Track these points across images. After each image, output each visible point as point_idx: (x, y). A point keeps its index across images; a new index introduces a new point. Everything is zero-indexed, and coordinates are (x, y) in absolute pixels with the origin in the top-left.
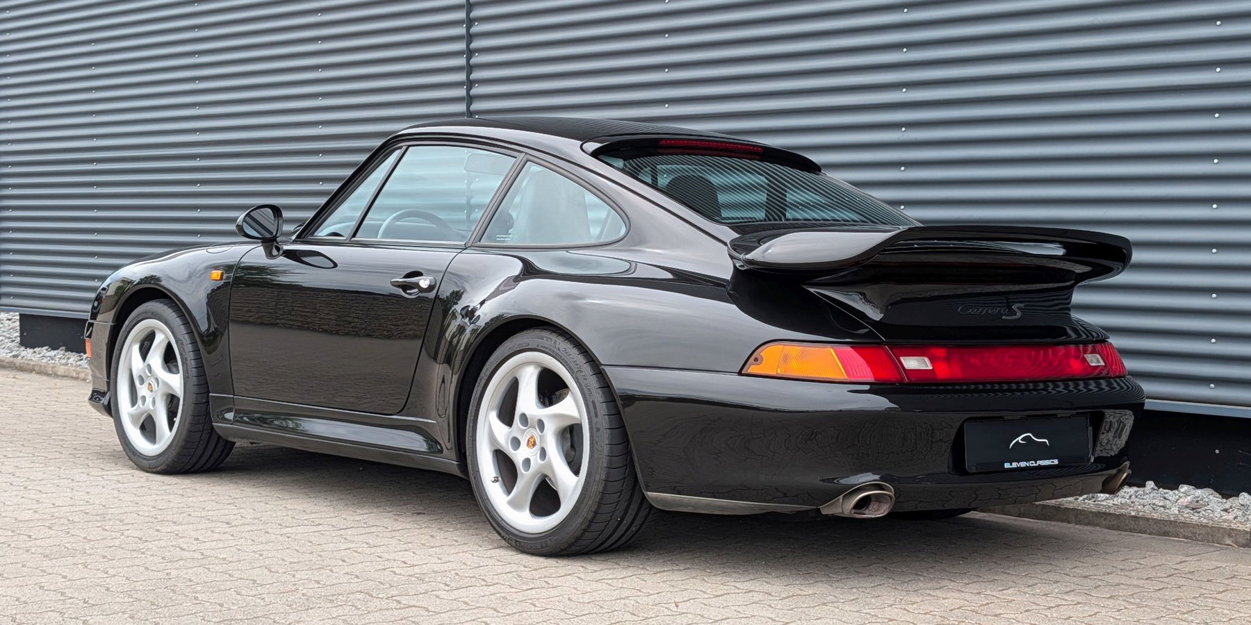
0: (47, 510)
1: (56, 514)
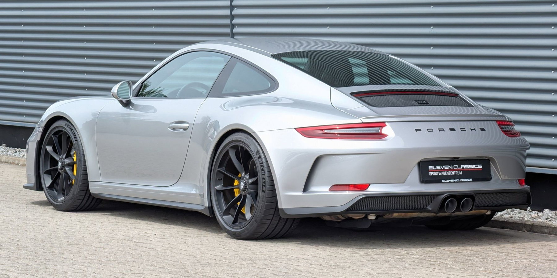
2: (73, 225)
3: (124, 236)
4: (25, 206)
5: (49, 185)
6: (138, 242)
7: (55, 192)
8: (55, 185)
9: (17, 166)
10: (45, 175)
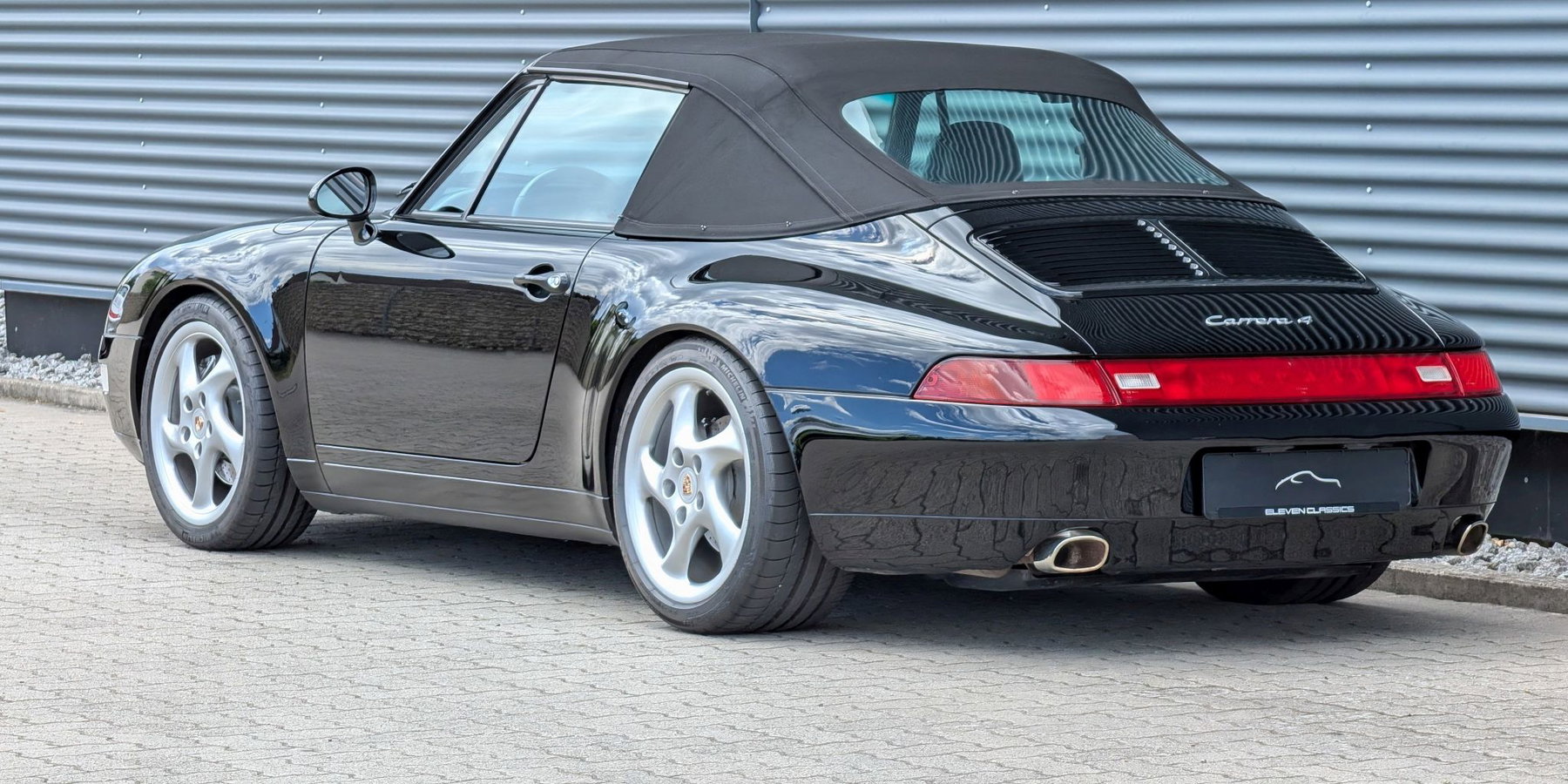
0: (67, 585)
1: (80, 588)
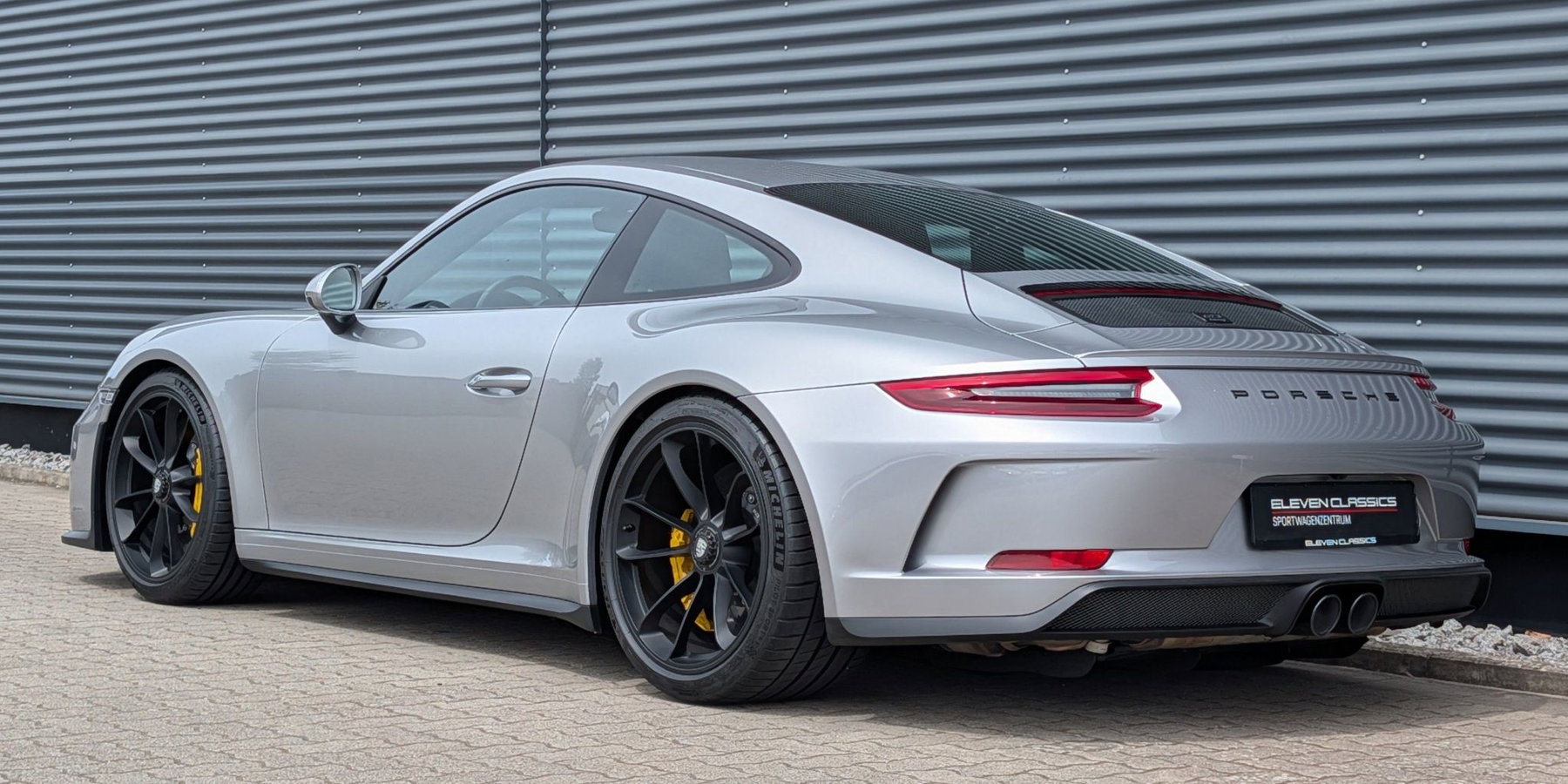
2: (196, 650)
3: (350, 689)
4: (65, 588)
5: (128, 536)
6: (401, 715)
7: (144, 553)
8: (143, 537)
9: (50, 489)
10: (118, 510)
